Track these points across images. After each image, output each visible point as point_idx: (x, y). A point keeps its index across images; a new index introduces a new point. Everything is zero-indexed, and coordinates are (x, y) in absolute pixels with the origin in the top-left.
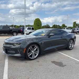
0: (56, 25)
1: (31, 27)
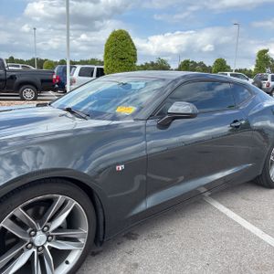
0: (192, 62)
1: (96, 67)
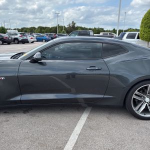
1: (138, 33)
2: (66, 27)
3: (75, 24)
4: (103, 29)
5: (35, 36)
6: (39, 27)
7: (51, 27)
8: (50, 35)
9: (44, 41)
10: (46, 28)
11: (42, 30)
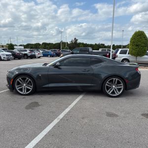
2: (69, 43)
3: (77, 40)
4: (103, 45)
5: (41, 51)
6: (43, 44)
7: (54, 43)
8: (54, 51)
9: (49, 56)
10: (50, 44)
11: (46, 46)
